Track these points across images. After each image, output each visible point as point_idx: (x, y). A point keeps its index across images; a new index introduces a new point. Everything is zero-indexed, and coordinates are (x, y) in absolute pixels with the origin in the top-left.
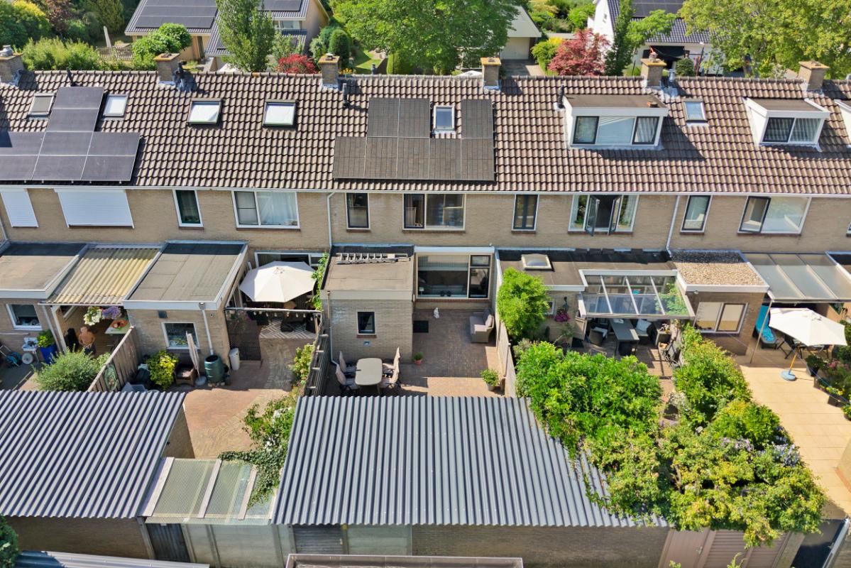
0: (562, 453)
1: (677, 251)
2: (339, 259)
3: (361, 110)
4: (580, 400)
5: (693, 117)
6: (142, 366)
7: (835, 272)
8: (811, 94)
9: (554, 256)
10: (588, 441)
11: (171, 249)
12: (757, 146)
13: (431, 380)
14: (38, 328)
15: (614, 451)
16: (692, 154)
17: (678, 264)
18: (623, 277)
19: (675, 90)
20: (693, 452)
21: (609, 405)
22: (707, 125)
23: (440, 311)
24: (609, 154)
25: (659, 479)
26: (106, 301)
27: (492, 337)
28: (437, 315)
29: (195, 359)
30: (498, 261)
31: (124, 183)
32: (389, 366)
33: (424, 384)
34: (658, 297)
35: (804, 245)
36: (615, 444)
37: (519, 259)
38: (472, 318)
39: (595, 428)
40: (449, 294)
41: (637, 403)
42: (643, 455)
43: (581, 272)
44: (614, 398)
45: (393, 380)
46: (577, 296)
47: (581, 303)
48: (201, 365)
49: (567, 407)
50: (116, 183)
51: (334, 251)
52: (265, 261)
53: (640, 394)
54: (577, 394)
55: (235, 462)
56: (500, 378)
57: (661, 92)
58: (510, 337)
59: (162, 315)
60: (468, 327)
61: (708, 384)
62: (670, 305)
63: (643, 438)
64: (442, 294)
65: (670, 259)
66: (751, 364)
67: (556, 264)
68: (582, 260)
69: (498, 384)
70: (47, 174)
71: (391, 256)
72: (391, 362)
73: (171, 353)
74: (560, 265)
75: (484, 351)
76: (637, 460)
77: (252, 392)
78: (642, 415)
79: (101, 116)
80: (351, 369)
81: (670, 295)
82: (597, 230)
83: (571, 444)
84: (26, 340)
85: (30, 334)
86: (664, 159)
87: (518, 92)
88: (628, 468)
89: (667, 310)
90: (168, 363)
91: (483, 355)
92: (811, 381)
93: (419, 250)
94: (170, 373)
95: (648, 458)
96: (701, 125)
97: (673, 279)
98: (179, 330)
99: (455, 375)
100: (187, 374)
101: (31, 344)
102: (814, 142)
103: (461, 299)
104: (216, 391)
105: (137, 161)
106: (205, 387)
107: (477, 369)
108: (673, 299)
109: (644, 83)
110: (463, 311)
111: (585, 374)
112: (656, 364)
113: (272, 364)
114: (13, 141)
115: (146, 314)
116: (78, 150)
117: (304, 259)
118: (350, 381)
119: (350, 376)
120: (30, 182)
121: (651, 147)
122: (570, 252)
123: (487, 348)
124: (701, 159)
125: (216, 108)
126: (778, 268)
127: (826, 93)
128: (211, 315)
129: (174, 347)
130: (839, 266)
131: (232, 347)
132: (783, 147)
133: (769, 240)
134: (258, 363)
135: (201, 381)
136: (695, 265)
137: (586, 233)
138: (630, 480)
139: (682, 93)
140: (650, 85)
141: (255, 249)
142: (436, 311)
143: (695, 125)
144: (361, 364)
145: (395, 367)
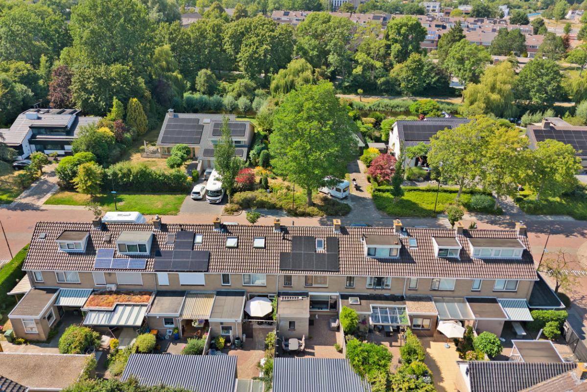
0: (359, 378)
1: (408, 295)
2: (281, 299)
3: (289, 240)
4: (365, 361)
5: (412, 245)
6: (213, 342)
7: (466, 306)
8: (458, 235)
9: (362, 297)
10: (367, 375)
11: (219, 293)
12: (436, 257)
13: (316, 347)
14: (173, 326)
15: (374, 378)
16: (411, 261)
17: (407, 302)
18: (386, 308)
19: (406, 233)
20: (397, 379)
21: (374, 362)
22: (417, 248)
23: (319, 316)
24: (381, 260)
25: (386, 388)
26: (201, 318)
27: (338, 329)
28: (317, 318)
29: (232, 339)
30: (340, 300)
31: (205, 272)
32: (301, 342)
33: (313, 349)
34: (398, 316)
35: (455, 294)
36: (375, 376)
37: (348, 299)
38: (331, 320)
39: (369, 370)
40: (322, 309)
41: (383, 362)
42: (382, 380)
43: (371, 305)
44: (375, 360)
45: (302, 348)
46: (369, 315)
47: (370, 319)
48: (234, 341)
49: (361, 363)
50: (201, 272)
51: (279, 294)
52: (252, 297)
53: (384, 359)
54: (364, 358)
55: (257, 380)
56: (341, 347)
57: (401, 234)
58: (345, 332)
59: (222, 323)
60: (329, 324)
61: (409, 354)
62: (403, 319)
63: (384, 374)
64: (319, 308)
65: (404, 300)
66: (434, 341)
67: (362, 301)
68: (372, 300)
69: (340, 349)
70: (175, 268)
71: (300, 297)
72: (301, 340)
73: (223, 336)
74: (363, 302)
75: (335, 335)
76: (380, 381)
77: (252, 351)
78: (385, 366)
79: (194, 243)
80: (287, 343)
81: (403, 315)
82: (377, 287)
83: (361, 375)
84: (168, 331)
85: (170, 328)
86: (401, 263)
87: (348, 234)
88: (378, 384)
89: (401, 321)
90: (222, 340)
91: (335, 336)
92: (455, 348)
93: (310, 294)
94: (223, 344)
95: (384, 381)
96: (415, 248)
97: (405, 308)
98: (227, 328)
99: (325, 345)
100: (229, 344)
101: (170, 332)
102: (458, 256)
103: (326, 311)
104: (239, 351)
105: (209, 262)
106: (234, 349)
107: (332, 342)
108: (404, 317)
109: (394, 230)
110: (327, 315)
111: (367, 352)
112: (399, 340)
113: (257, 339)
114: (162, 254)
115: (216, 323)
116: (187, 258)
117: (266, 296)
118: (287, 348)
119: (287, 346)
120: (170, 271)
121: (396, 258)
122: (368, 295)
123: (337, 333)
124: (415, 263)
125: (236, 240)
126: (445, 304)
127: (464, 235)
128: (238, 323)
129: (224, 334)
130: (467, 303)
131: (243, 333)
132: (446, 258)
133: (442, 292)
134: (251, 339)
135: (233, 347)
136: (413, 302)
137: (373, 289)
138: (378, 388)
139: (409, 235)
140: (397, 231)
141: (249, 293)
142: (317, 316)
143: (413, 248)
144: (291, 341)
145: (303, 342)
